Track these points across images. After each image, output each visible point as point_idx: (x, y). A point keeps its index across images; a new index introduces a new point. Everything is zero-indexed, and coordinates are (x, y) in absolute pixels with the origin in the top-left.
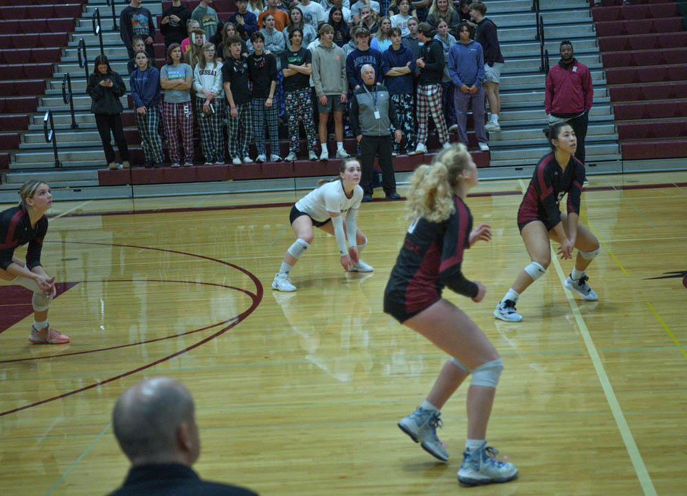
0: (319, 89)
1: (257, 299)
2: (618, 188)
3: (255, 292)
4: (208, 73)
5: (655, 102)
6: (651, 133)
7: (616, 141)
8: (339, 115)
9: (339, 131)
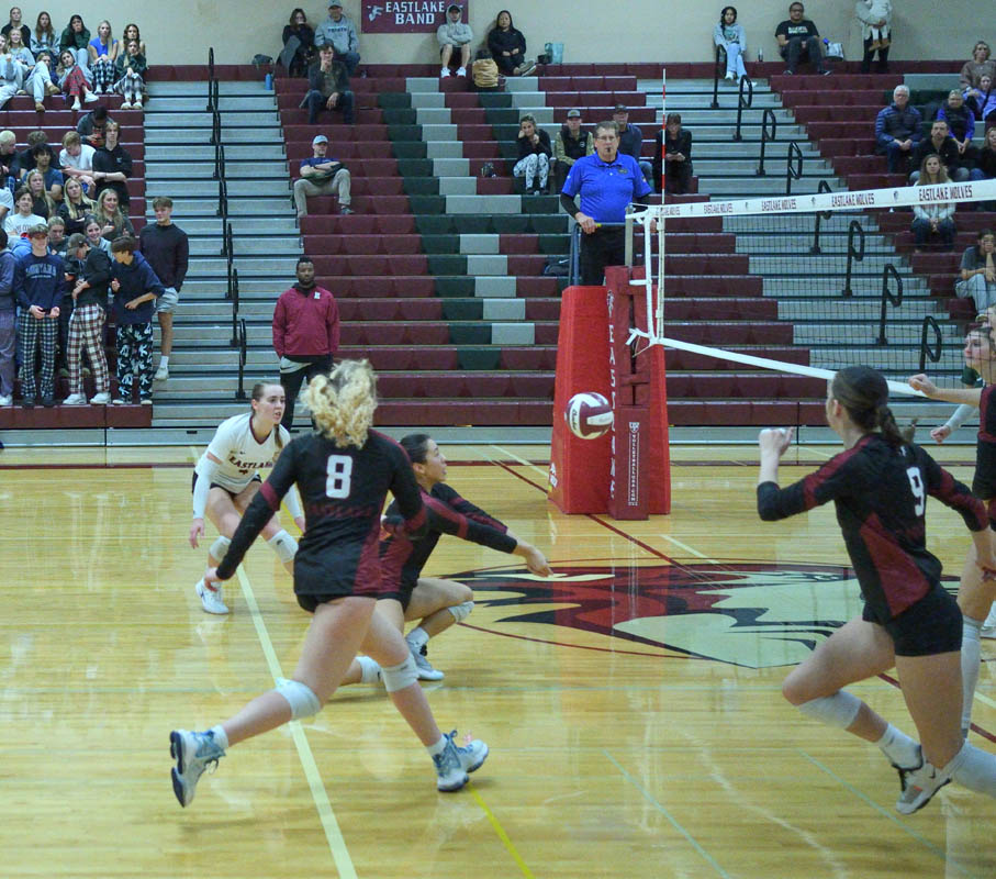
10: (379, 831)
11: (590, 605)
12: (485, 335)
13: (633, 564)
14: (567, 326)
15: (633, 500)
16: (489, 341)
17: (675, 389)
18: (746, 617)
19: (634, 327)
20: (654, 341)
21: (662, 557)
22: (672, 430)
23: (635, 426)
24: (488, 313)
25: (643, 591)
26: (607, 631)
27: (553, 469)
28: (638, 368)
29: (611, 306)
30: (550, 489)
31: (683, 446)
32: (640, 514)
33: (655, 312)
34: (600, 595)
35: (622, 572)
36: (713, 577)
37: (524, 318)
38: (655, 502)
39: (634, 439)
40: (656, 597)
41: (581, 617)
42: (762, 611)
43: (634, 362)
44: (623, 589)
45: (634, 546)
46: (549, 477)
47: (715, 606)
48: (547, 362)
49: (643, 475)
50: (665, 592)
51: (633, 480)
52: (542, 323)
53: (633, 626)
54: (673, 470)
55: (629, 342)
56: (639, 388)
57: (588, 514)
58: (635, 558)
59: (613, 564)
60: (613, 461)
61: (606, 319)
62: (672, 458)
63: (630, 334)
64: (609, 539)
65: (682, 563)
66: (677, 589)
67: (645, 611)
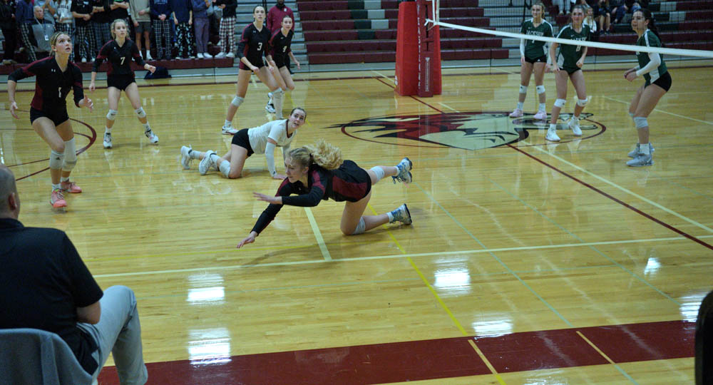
0: (133, 18)
1: (93, 140)
2: (306, 80)
3: (92, 136)
4: (62, 7)
5: (327, 31)
6: (325, 49)
7: (305, 54)
8: (147, 34)
9: (148, 43)
10: (328, 217)
11: (410, 130)
12: (369, 25)
13: (427, 114)
14: (401, 20)
15: (427, 89)
16: (370, 28)
17: (444, 46)
18: (469, 132)
19: (427, 18)
20: (435, 24)
21: (438, 110)
22: (442, 62)
23: (428, 59)
24: (370, 16)
25: (431, 124)
27: (396, 78)
28: (429, 35)
29: (418, 10)
30: (395, 86)
31: (447, 68)
32: (430, 95)
33: (436, 11)
34: (414, 126)
35: (423, 117)
36: (458, 117)
37: (384, 17)
38: (436, 90)
39: (428, 64)
40: (436, 126)
41: (408, 134)
42: (476, 129)
43: (427, 32)
44: (423, 123)
45: (427, 107)
46: (395, 82)
47: (458, 128)
48: (393, 36)
49: (431, 81)
50: (439, 124)
51: (427, 81)
52: (391, 20)
53: (427, 137)
54: (443, 78)
55: (425, 25)
56: (430, 44)
57: (410, 96)
58: (428, 111)
59: (419, 114)
60: (419, 74)
61: (416, 16)
62: (442, 73)
63: (425, 21)
64: (418, 105)
65: (446, 112)
66: (443, 122)
67: (431, 131)
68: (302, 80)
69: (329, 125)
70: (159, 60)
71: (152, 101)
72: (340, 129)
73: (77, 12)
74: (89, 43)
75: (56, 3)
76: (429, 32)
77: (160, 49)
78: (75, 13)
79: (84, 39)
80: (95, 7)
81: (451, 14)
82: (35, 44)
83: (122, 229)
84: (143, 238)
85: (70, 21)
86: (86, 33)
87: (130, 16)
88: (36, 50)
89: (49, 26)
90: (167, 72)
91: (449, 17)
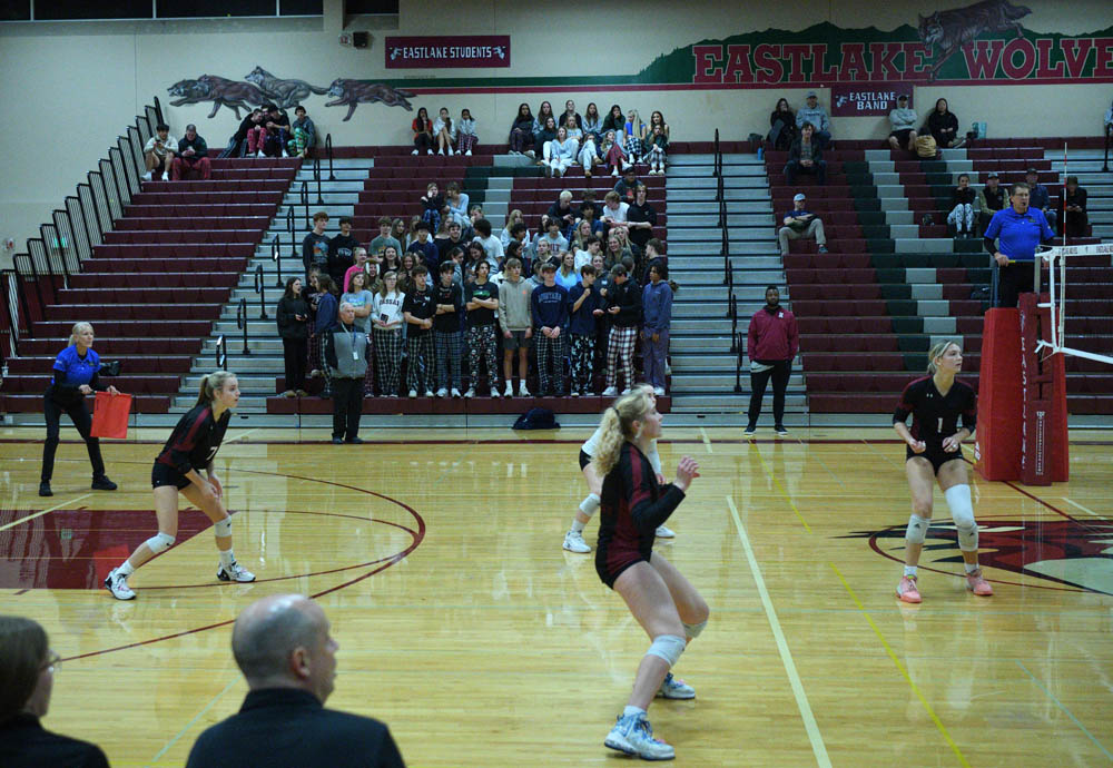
0: (503, 324)
1: (418, 538)
2: (804, 441)
3: (417, 530)
4: (390, 302)
6: (841, 386)
7: (804, 393)
8: (523, 351)
9: (523, 368)
11: (1005, 550)
12: (925, 345)
13: (1040, 519)
14: (989, 338)
15: (1039, 471)
17: (1072, 386)
19: (1041, 339)
20: (1056, 350)
21: (1061, 514)
22: (1070, 418)
23: (1041, 414)
24: (927, 328)
25: (1047, 540)
26: (1019, 570)
27: (977, 446)
28: (1044, 370)
29: (1023, 322)
30: (975, 461)
31: (1079, 430)
32: (1045, 482)
33: (1057, 328)
34: (1015, 543)
35: (1030, 525)
37: (955, 331)
38: (1057, 472)
39: (1040, 424)
40: (1059, 545)
41: (1002, 559)
43: (1040, 365)
44: (1031, 538)
45: (1040, 505)
46: (974, 452)
47: (1103, 552)
48: (973, 366)
49: (1047, 453)
50: (1062, 540)
51: (1040, 455)
52: (969, 336)
53: (1040, 566)
54: (1070, 448)
55: (1037, 351)
56: (1044, 386)
57: (1005, 481)
58: (1041, 514)
59: (1024, 519)
60: (1024, 441)
61: (1019, 334)
62: (1070, 439)
63: (1038, 345)
64: (1020, 500)
65: (1077, 518)
66: (1073, 539)
67: (1049, 556)
68: (796, 442)
69: (846, 532)
70: (541, 396)
71: (524, 469)
72: (866, 541)
73: (413, 315)
74: (426, 366)
75: (378, 295)
76: (1044, 362)
77: (544, 378)
78: (408, 314)
79: (418, 358)
80: (439, 305)
81: (1087, 328)
82: (333, 363)
83: (460, 712)
84: (495, 732)
85: (399, 327)
86: (421, 348)
87: (497, 321)
88: (333, 373)
89: (360, 336)
90: (553, 418)
91: (1084, 333)
